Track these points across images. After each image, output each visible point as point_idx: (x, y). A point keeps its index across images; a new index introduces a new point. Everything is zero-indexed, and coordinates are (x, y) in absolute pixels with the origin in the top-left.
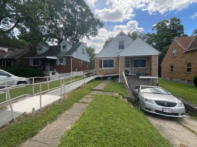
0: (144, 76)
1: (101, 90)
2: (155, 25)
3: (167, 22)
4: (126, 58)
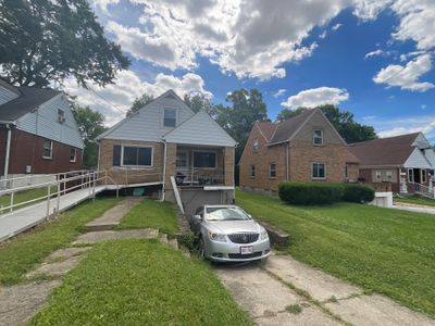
0: (212, 184)
2: (230, 94)
3: (247, 93)
4: (180, 147)
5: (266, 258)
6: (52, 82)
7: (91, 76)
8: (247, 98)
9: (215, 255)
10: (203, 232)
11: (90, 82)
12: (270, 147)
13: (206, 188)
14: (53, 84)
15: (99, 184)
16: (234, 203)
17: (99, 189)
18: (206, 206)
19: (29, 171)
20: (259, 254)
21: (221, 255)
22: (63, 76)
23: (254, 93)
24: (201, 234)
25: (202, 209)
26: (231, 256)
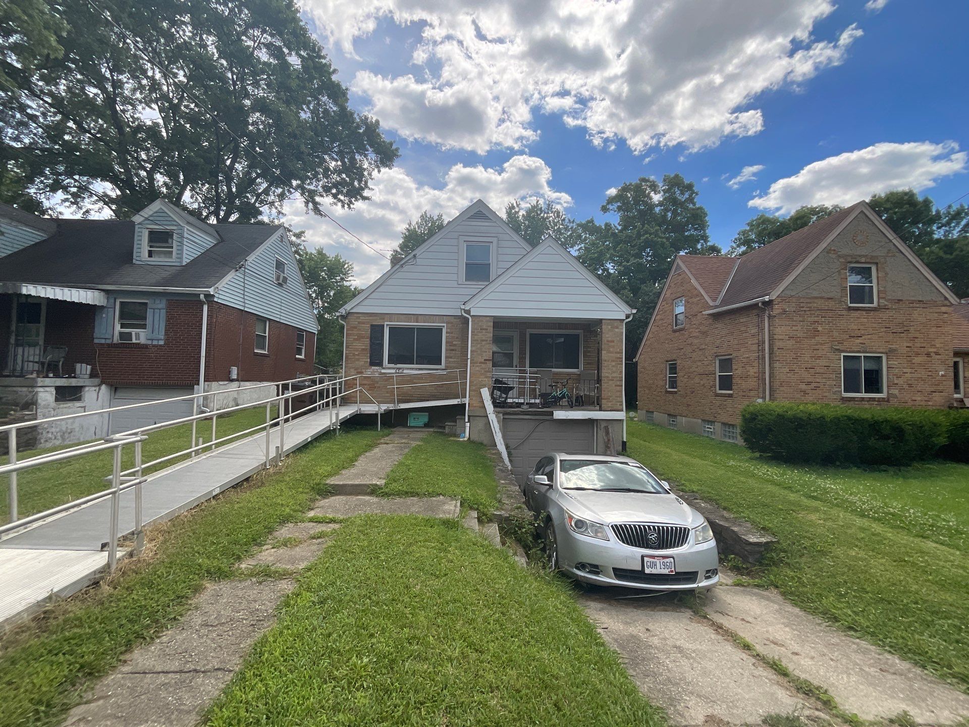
0: (571, 407)
1: (373, 491)
2: (613, 192)
3: (654, 188)
4: (500, 324)
5: (708, 589)
6: (265, 209)
7: (327, 189)
8: (656, 198)
9: (582, 566)
10: (554, 513)
11: (326, 201)
12: (717, 316)
13: (559, 414)
14: (266, 215)
15: (345, 401)
16: (624, 450)
17: (346, 412)
18: (560, 457)
19: (234, 376)
20: (691, 576)
21: (596, 569)
22: (282, 197)
23: (674, 183)
24: (549, 518)
25: (551, 461)
26: (620, 573)
